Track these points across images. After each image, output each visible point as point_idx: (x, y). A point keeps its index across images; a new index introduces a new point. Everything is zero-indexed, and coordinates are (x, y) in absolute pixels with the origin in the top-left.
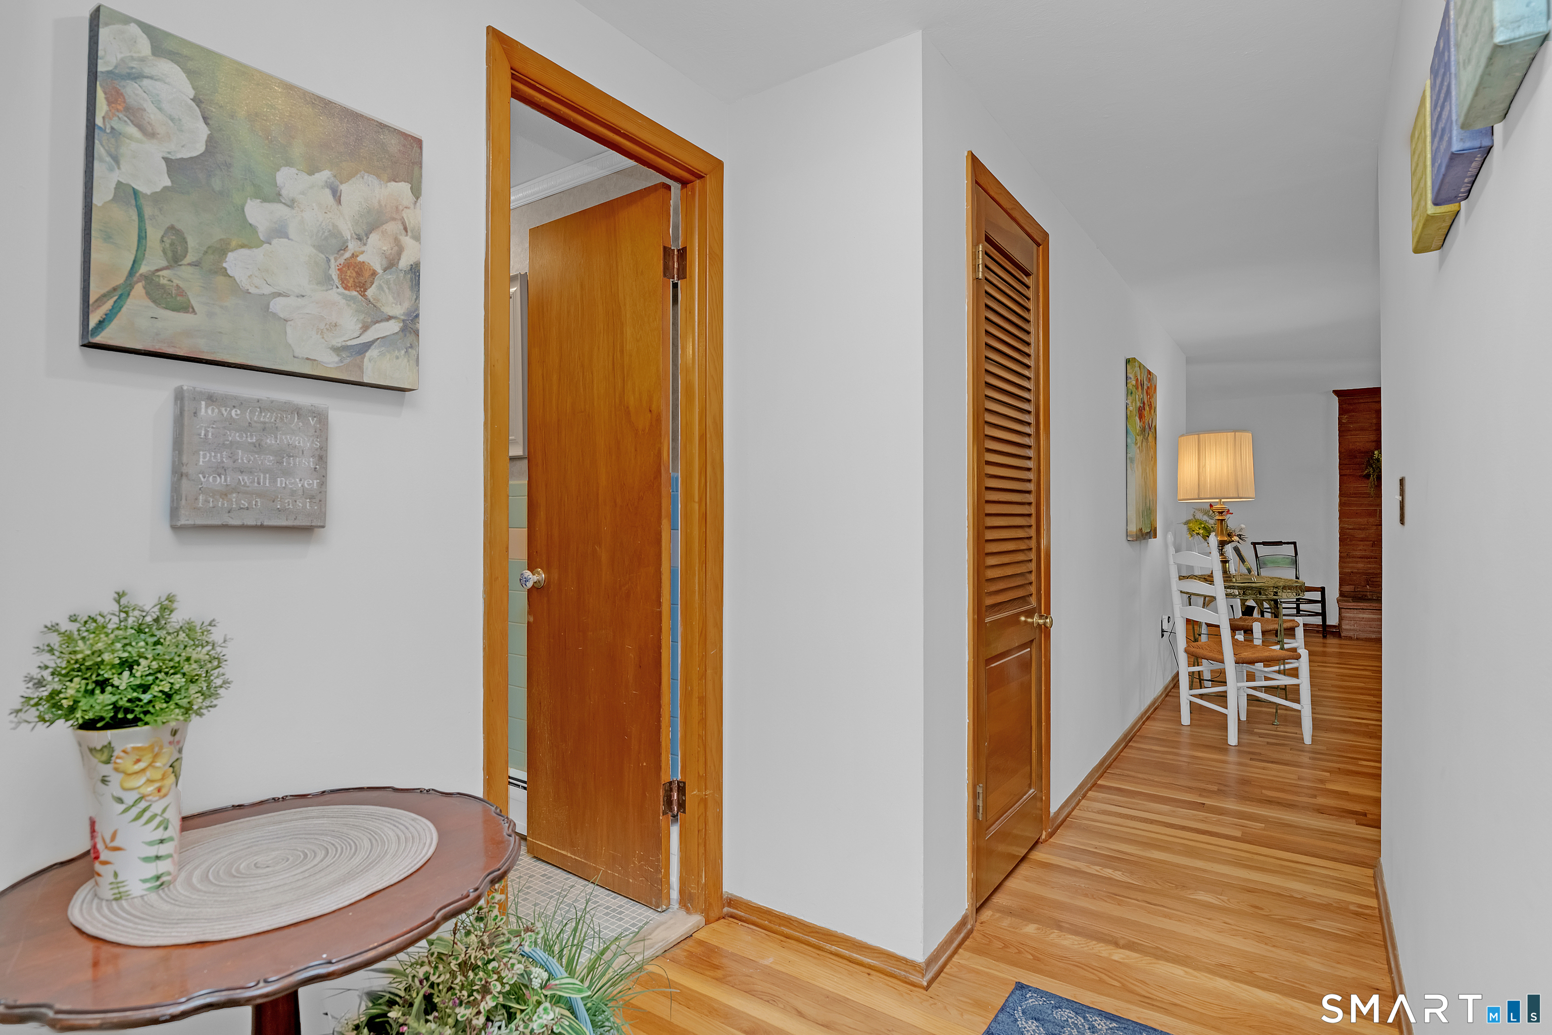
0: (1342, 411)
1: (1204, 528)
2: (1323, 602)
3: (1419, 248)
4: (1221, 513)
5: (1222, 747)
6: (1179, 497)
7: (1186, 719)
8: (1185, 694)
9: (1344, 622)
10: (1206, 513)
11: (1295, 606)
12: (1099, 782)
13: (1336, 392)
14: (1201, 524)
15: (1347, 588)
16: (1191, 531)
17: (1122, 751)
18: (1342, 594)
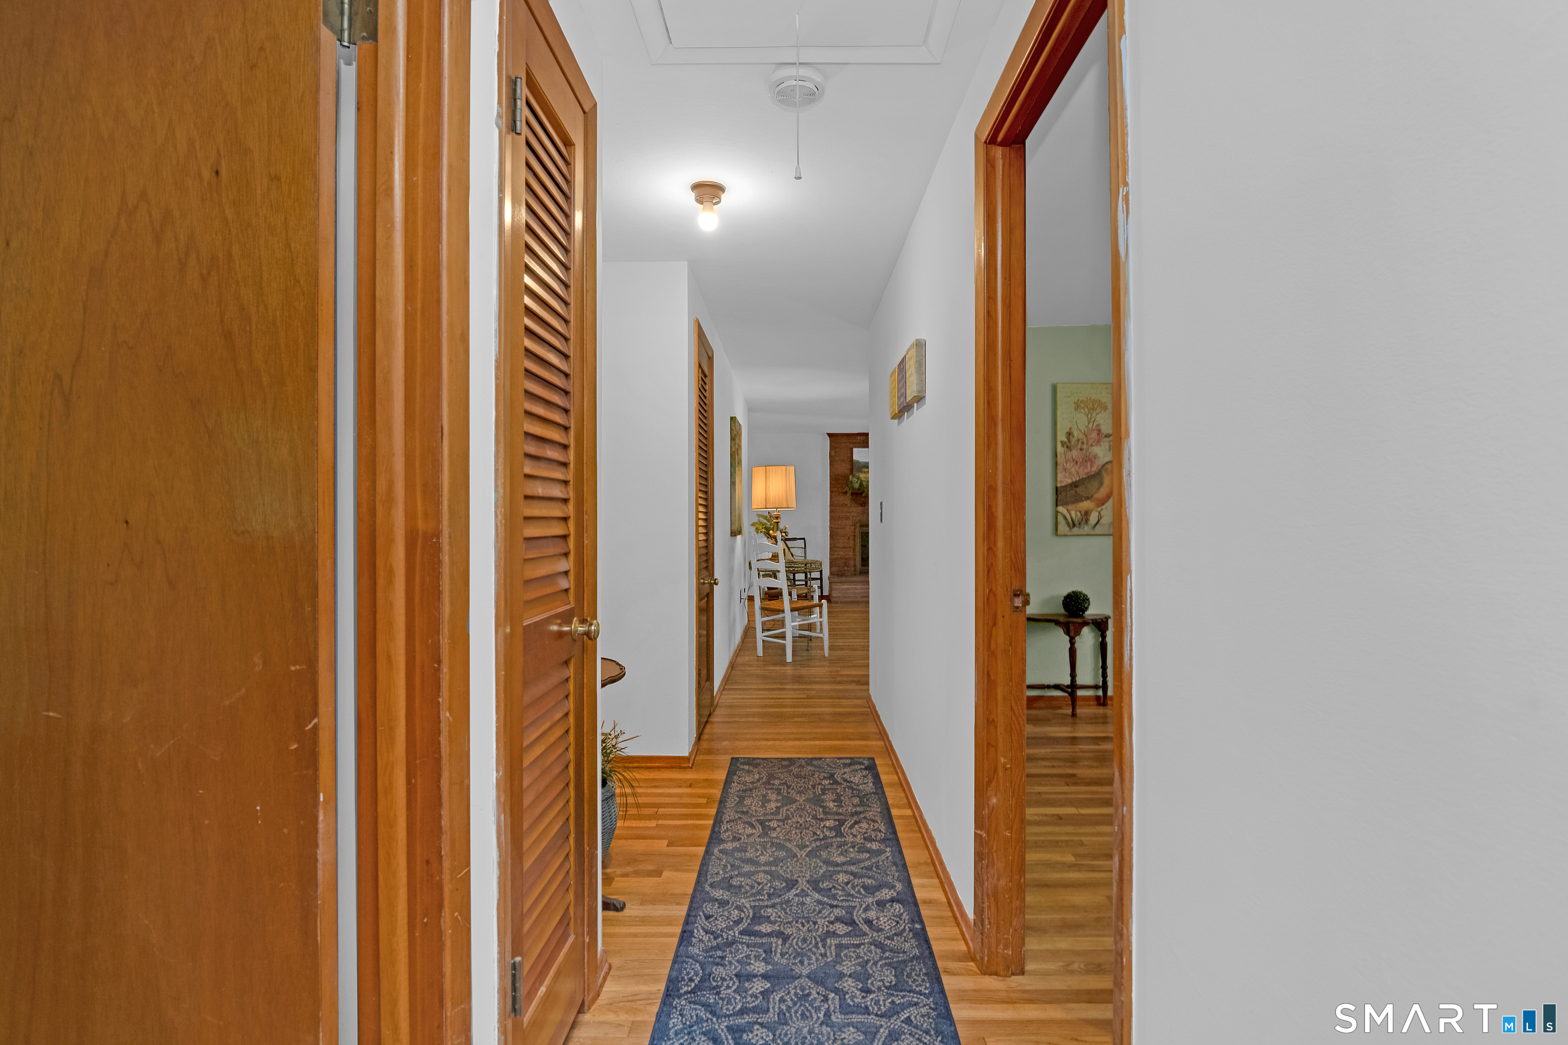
0: (832, 448)
1: (765, 528)
2: (821, 579)
3: (893, 418)
4: (777, 518)
5: (784, 663)
6: (753, 507)
7: (760, 652)
8: (760, 636)
9: (833, 592)
10: (765, 518)
11: (804, 583)
12: (726, 687)
13: (830, 435)
14: (763, 525)
15: (834, 569)
16: (757, 530)
17: (730, 672)
18: (831, 573)
